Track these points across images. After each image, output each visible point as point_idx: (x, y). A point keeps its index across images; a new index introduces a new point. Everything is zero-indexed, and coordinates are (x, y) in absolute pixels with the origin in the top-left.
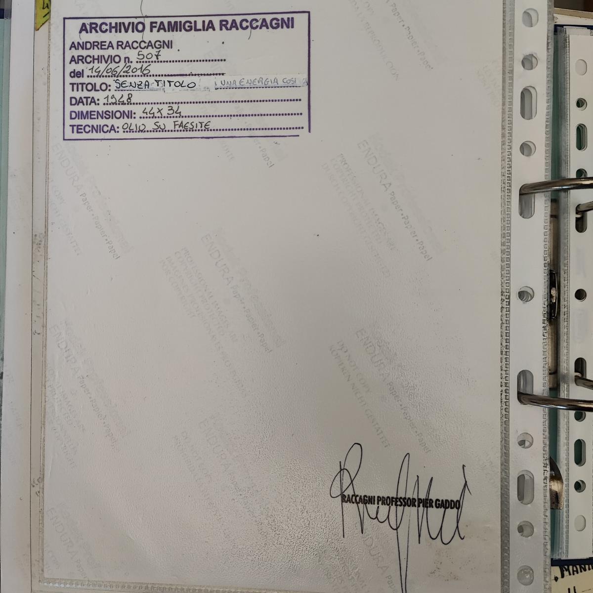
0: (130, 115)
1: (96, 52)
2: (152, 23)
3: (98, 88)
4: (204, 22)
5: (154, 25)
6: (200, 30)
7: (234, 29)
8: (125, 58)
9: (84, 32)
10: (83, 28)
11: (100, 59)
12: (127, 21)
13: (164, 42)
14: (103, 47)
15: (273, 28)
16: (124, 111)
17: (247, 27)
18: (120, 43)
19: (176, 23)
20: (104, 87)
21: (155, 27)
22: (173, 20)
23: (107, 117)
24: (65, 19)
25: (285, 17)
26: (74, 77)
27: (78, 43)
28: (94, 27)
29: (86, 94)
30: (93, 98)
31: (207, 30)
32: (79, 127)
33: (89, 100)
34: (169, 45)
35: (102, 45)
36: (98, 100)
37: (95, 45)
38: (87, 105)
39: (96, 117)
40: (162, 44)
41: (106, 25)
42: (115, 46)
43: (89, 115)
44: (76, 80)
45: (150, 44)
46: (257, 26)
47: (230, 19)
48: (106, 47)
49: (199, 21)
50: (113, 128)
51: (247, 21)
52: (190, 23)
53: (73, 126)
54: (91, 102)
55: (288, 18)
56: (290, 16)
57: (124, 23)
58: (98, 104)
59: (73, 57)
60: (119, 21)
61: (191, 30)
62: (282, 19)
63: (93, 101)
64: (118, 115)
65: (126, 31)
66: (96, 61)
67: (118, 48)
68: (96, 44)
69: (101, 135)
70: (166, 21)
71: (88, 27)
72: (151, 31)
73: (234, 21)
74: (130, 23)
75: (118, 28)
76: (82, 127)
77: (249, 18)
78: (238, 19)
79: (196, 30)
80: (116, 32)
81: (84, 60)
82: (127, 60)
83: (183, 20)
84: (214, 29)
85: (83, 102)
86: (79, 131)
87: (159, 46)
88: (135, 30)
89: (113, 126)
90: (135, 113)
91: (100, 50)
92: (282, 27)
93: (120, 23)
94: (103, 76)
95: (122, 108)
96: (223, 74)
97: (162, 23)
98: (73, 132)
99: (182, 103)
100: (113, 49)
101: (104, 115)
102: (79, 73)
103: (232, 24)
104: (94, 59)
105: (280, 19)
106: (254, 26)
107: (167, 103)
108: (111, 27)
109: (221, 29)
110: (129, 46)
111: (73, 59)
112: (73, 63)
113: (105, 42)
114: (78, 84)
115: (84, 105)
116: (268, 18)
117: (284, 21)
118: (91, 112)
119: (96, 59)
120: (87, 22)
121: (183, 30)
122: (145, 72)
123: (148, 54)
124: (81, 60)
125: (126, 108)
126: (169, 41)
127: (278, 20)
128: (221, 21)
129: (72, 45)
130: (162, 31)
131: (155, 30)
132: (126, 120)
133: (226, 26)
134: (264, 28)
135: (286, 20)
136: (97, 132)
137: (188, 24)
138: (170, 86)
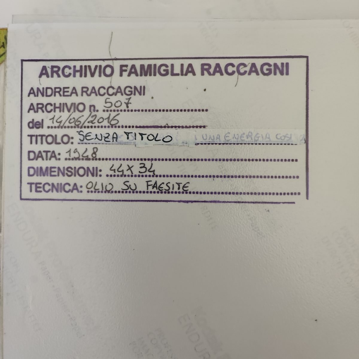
0: (95, 172)
1: (57, 100)
2: (122, 66)
3: (59, 140)
4: (182, 65)
5: (124, 68)
6: (178, 75)
7: (218, 74)
8: (91, 106)
9: (44, 77)
10: (44, 72)
11: (62, 107)
12: (93, 64)
13: (135, 88)
14: (66, 94)
15: (264, 74)
16: (88, 168)
17: (233, 73)
18: (85, 90)
19: (149, 66)
20: (65, 139)
21: (126, 71)
22: (146, 63)
23: (69, 174)
24: (22, 61)
25: (279, 62)
26: (32, 128)
27: (38, 89)
28: (56, 71)
29: (46, 147)
30: (53, 152)
31: (186, 75)
32: (38, 185)
33: (49, 154)
34: (141, 91)
35: (64, 92)
36: (59, 154)
37: (56, 91)
38: (47, 160)
39: (56, 173)
40: (133, 90)
41: (70, 68)
42: (79, 91)
43: (48, 172)
44: (35, 132)
45: (119, 90)
46: (245, 72)
47: (213, 62)
48: (69, 94)
49: (177, 64)
50: (75, 187)
51: (233, 65)
52: (166, 66)
53: (31, 184)
54: (51, 157)
55: (282, 64)
56: (285, 61)
57: (90, 67)
58: (59, 159)
59: (32, 104)
60: (84, 63)
61: (167, 74)
62: (275, 65)
63: (54, 155)
64: (81, 172)
65: (92, 75)
66: (57, 110)
67: (82, 95)
68: (58, 90)
69: (62, 195)
70: (138, 64)
71: (49, 71)
72: (121, 75)
73: (218, 65)
74: (96, 66)
75: (83, 71)
76: (41, 186)
77: (236, 62)
78: (223, 63)
79: (173, 74)
80: (81, 76)
81: (44, 109)
82: (92, 108)
83: (159, 63)
84: (194, 74)
85: (42, 157)
86: (38, 189)
87: (129, 93)
88: (102, 74)
89: (75, 184)
90: (100, 171)
91: (63, 98)
92: (275, 74)
93: (85, 66)
94: (65, 127)
95: (85, 164)
96: (204, 127)
97: (133, 66)
98: (31, 191)
99: (156, 160)
100: (77, 95)
101: (66, 172)
102: (38, 123)
103: (215, 68)
104: (55, 108)
105: (272, 63)
106: (242, 71)
107: (138, 160)
108: (75, 71)
109: (203, 74)
110: (95, 92)
111: (31, 108)
112: (32, 112)
113: (68, 88)
114: (37, 136)
115: (43, 159)
116: (259, 63)
117: (278, 66)
118: (51, 168)
119: (58, 108)
120: (49, 64)
121: (157, 74)
122: (113, 122)
123: (117, 102)
124: (41, 108)
125: (91, 164)
126: (141, 87)
127: (269, 65)
128: (203, 65)
129: (30, 91)
130: (133, 75)
131: (125, 74)
132: (90, 178)
133: (208, 70)
134: (253, 74)
135: (280, 66)
136: (57, 191)
137: (163, 68)
138: (142, 139)
